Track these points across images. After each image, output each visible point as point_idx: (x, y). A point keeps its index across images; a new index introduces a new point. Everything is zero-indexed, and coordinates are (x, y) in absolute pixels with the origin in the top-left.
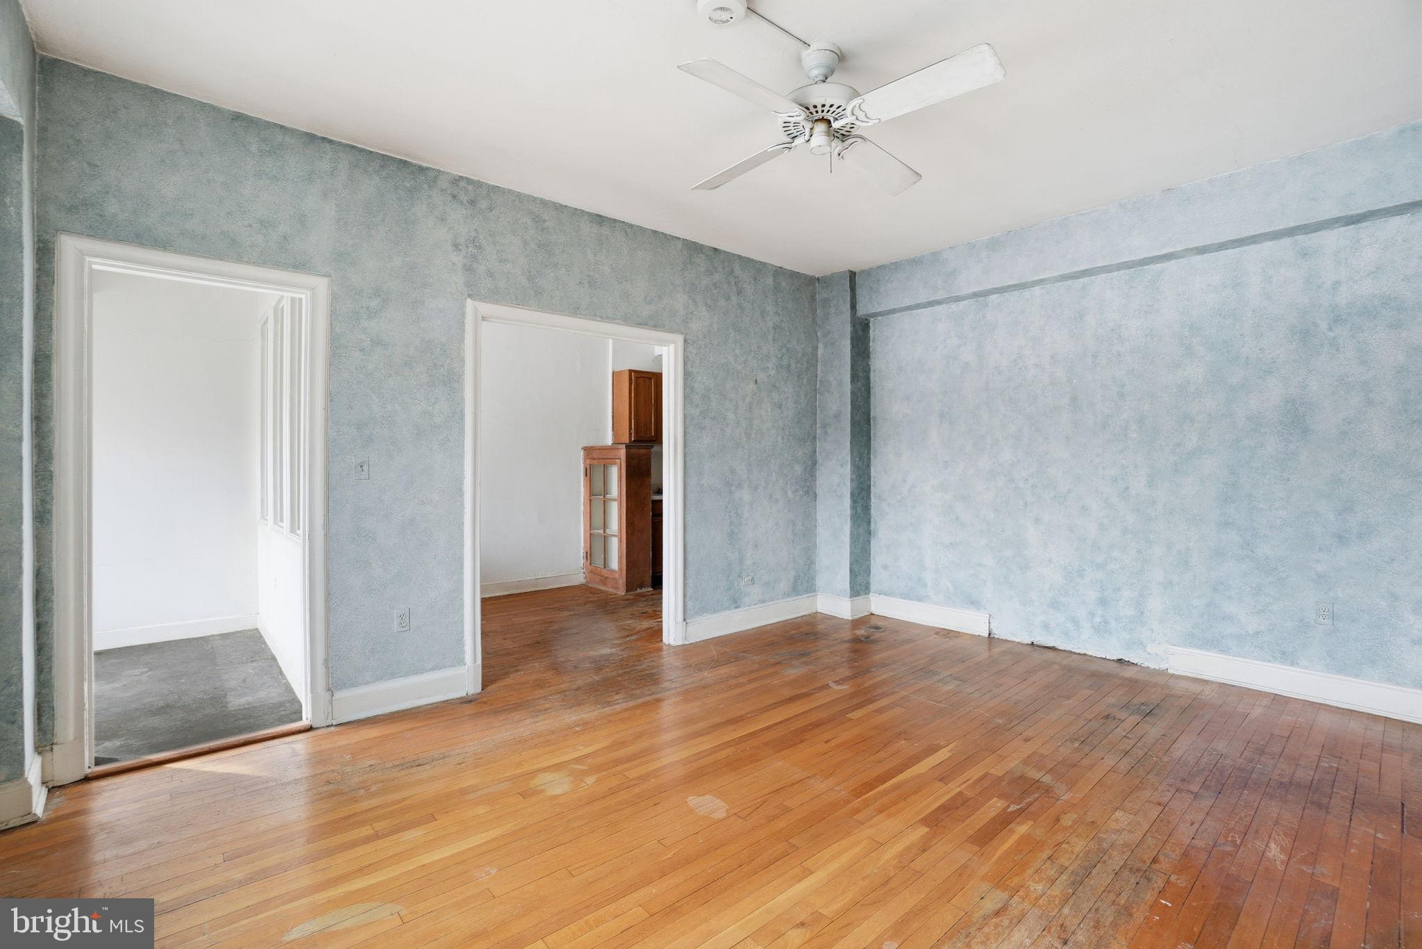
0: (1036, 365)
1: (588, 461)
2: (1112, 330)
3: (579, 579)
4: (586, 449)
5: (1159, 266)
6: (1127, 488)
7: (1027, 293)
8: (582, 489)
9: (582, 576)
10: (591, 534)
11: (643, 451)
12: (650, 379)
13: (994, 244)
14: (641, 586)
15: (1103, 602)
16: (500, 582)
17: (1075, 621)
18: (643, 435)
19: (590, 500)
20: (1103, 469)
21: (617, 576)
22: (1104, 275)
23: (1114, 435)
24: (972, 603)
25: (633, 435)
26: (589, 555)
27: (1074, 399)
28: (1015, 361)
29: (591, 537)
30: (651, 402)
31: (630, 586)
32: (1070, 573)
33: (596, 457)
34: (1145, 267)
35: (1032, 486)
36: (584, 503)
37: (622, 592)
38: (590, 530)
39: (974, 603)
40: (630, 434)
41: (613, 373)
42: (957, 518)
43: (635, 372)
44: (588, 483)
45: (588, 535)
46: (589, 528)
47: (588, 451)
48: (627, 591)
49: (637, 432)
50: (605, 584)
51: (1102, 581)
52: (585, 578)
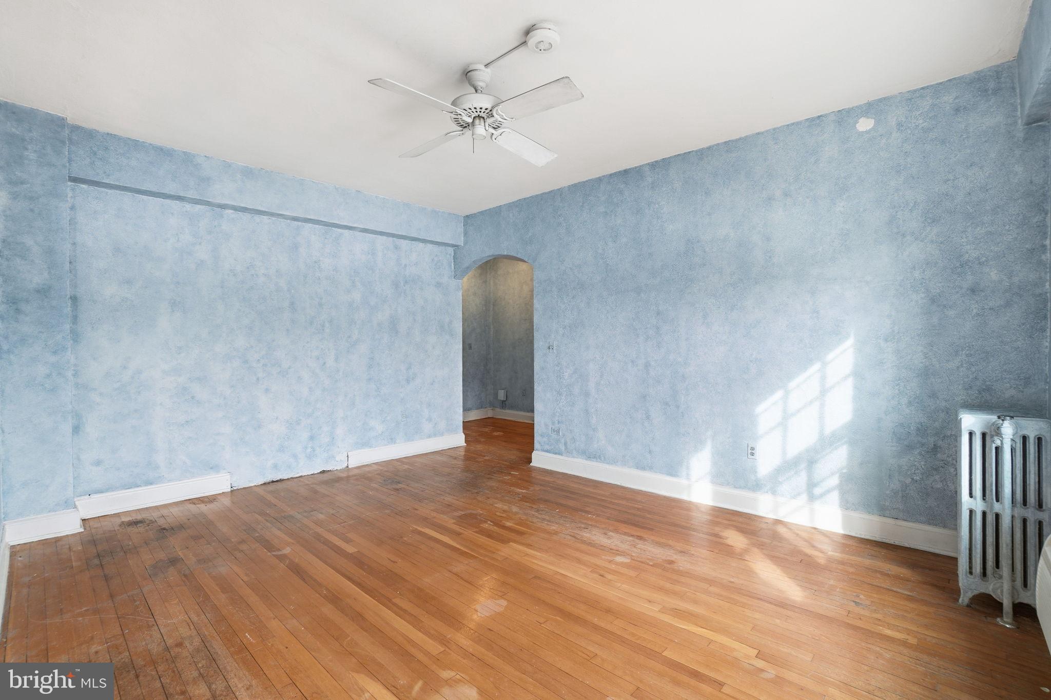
0: (265, 275)
2: (315, 262)
5: (340, 230)
6: (325, 363)
7: (257, 218)
13: (248, 173)
15: (312, 438)
17: (295, 456)
20: (311, 351)
22: (310, 225)
23: (317, 330)
24: (212, 468)
27: (292, 304)
28: (248, 268)
32: (291, 424)
34: (333, 228)
35: (263, 365)
39: (214, 468)
42: (193, 398)
51: (311, 425)
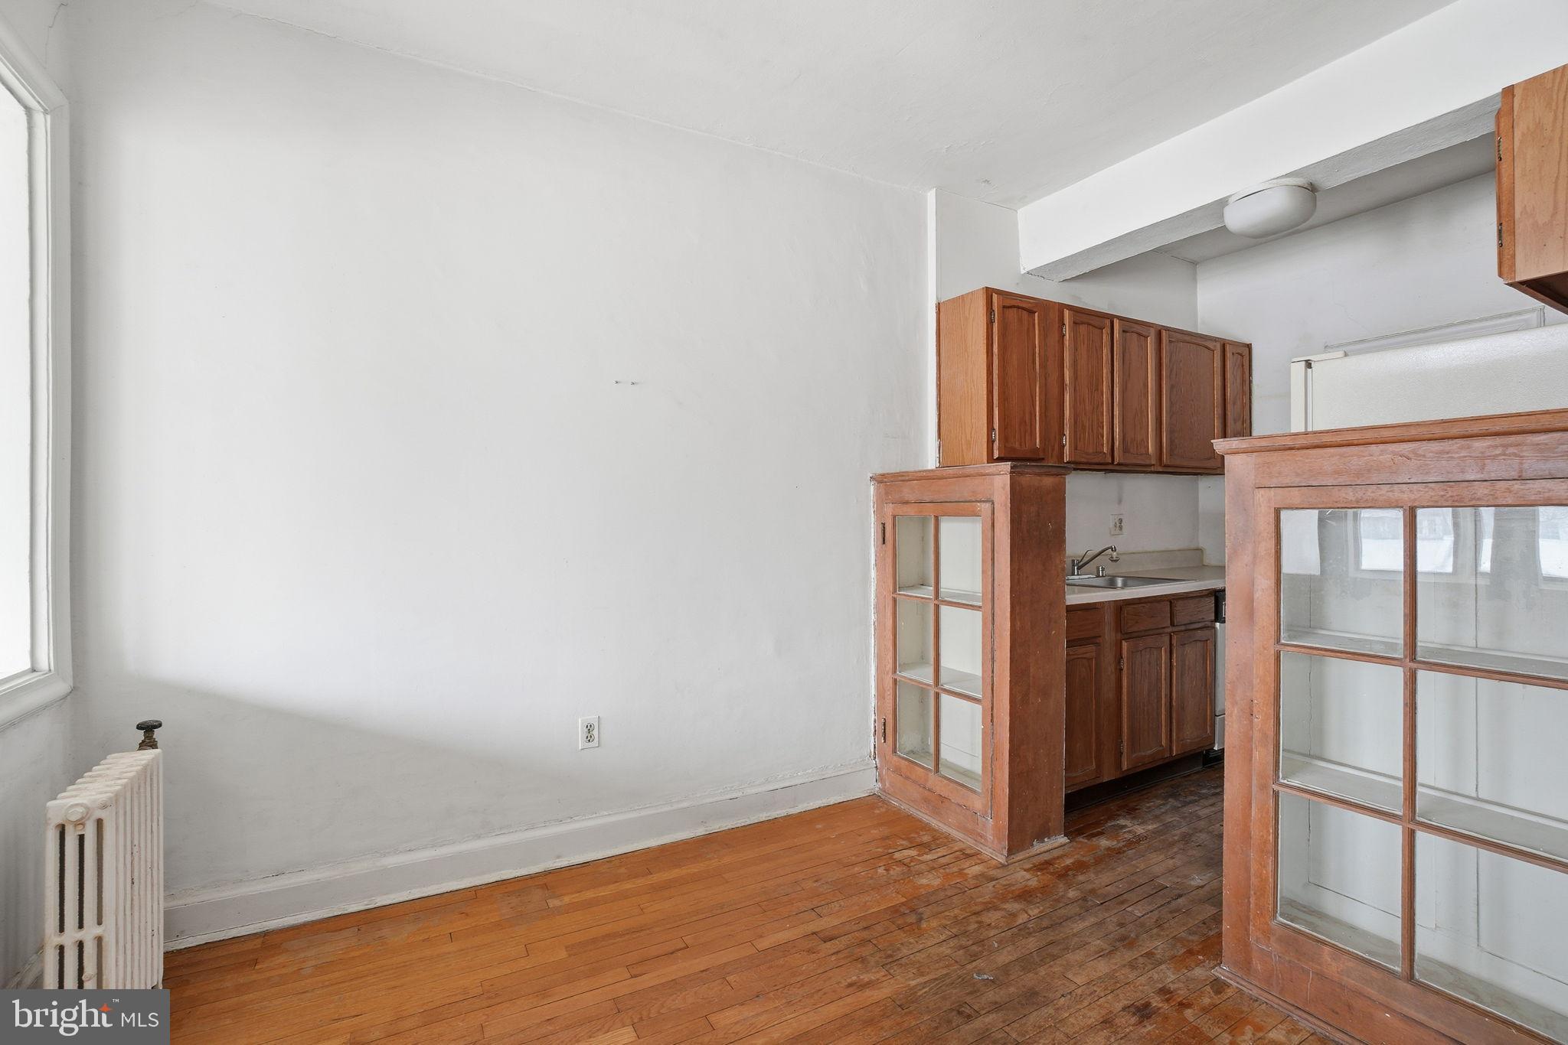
1: (889, 509)
3: (865, 783)
4: (881, 480)
8: (873, 574)
9: (873, 774)
10: (895, 680)
11: (1048, 481)
12: (1031, 312)
14: (1042, 834)
16: (685, 804)
18: (1017, 445)
19: (895, 600)
21: (978, 804)
25: (996, 445)
26: (888, 730)
29: (893, 690)
30: (1034, 368)
31: (1018, 837)
33: (911, 497)
36: (876, 607)
37: (993, 848)
38: (895, 672)
40: (990, 442)
41: (939, 306)
43: (999, 292)
44: (889, 560)
45: (889, 683)
46: (890, 666)
47: (889, 484)
48: (1011, 851)
49: (1005, 439)
50: (936, 812)
52: (880, 779)
